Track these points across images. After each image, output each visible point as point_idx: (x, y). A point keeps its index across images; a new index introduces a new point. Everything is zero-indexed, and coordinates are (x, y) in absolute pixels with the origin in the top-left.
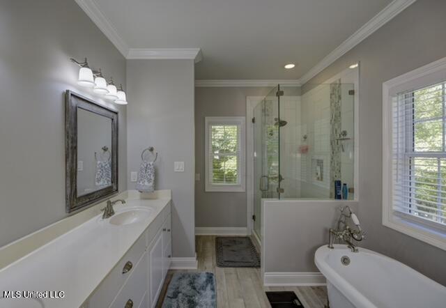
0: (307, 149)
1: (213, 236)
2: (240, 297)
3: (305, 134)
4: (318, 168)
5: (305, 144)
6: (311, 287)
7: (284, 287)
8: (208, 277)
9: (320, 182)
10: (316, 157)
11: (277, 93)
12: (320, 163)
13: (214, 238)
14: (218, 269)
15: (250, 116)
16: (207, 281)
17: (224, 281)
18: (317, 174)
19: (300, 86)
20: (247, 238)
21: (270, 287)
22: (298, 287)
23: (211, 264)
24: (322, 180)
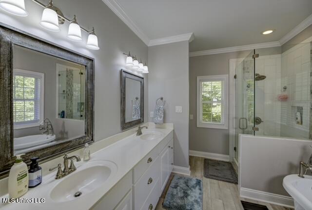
0: (286, 98)
1: (202, 158)
2: (220, 199)
3: (285, 85)
4: (298, 114)
5: (285, 93)
6: (284, 207)
7: (258, 201)
8: (197, 181)
9: (300, 125)
10: (297, 105)
11: (253, 56)
12: (300, 109)
13: (203, 159)
14: (204, 178)
15: (232, 74)
16: (196, 184)
17: (209, 187)
18: (297, 119)
19: (280, 45)
20: (229, 163)
21: (245, 199)
22: (271, 204)
23: (200, 175)
24: (302, 123)
